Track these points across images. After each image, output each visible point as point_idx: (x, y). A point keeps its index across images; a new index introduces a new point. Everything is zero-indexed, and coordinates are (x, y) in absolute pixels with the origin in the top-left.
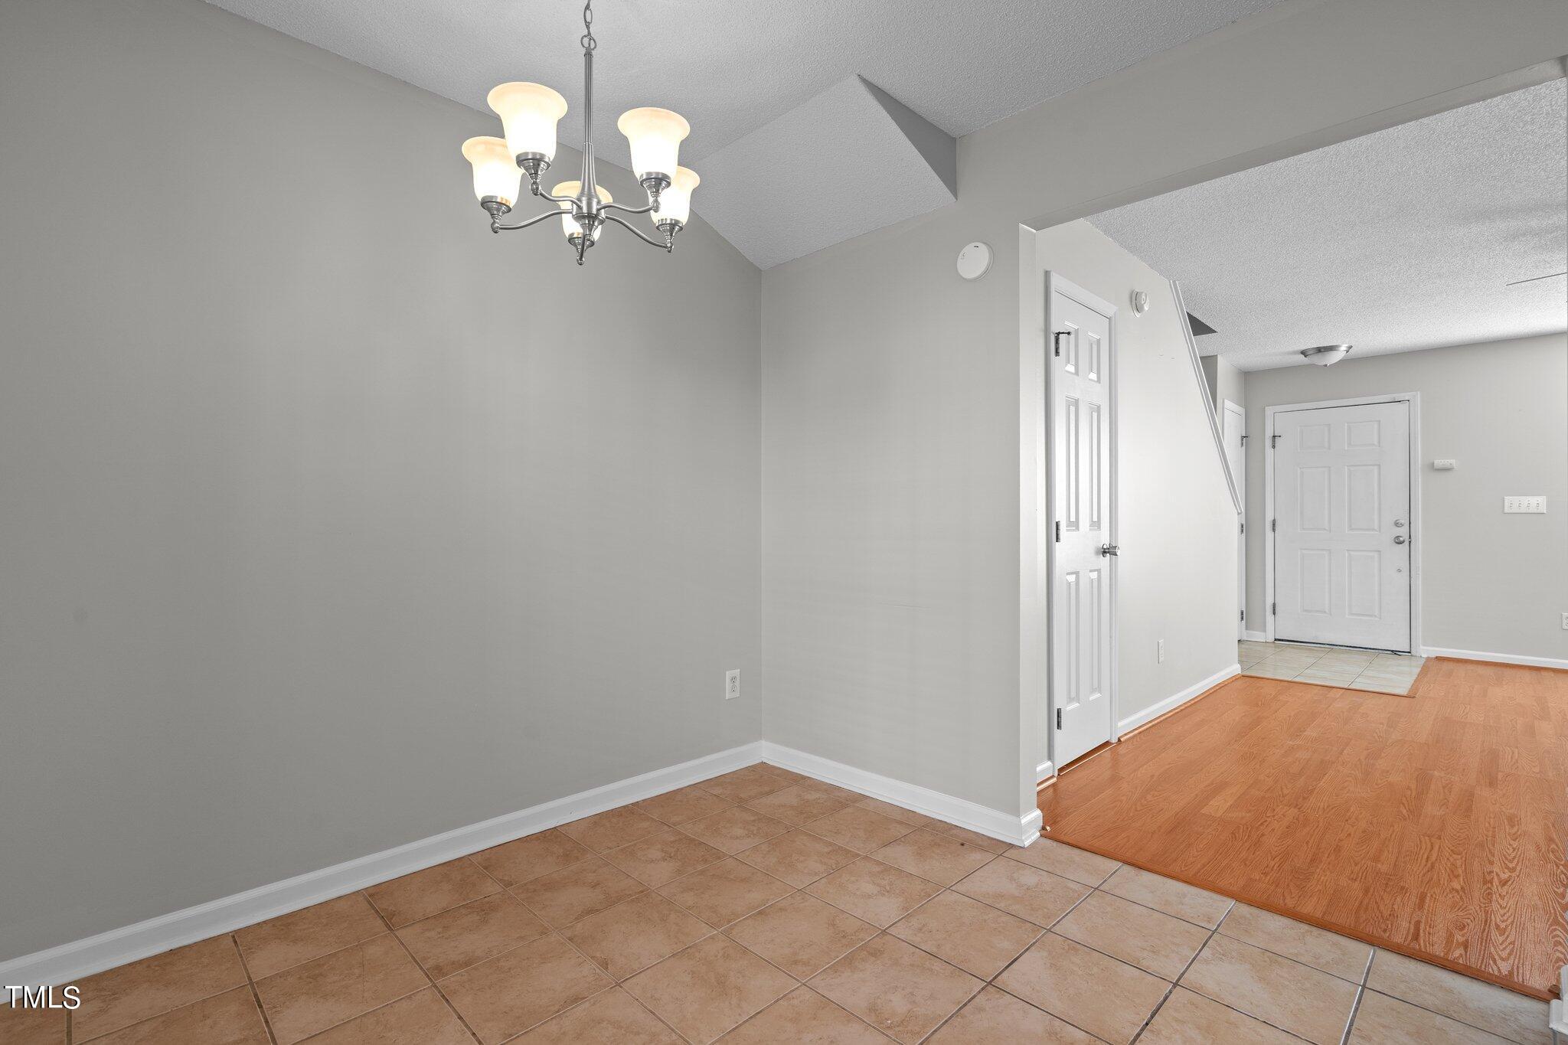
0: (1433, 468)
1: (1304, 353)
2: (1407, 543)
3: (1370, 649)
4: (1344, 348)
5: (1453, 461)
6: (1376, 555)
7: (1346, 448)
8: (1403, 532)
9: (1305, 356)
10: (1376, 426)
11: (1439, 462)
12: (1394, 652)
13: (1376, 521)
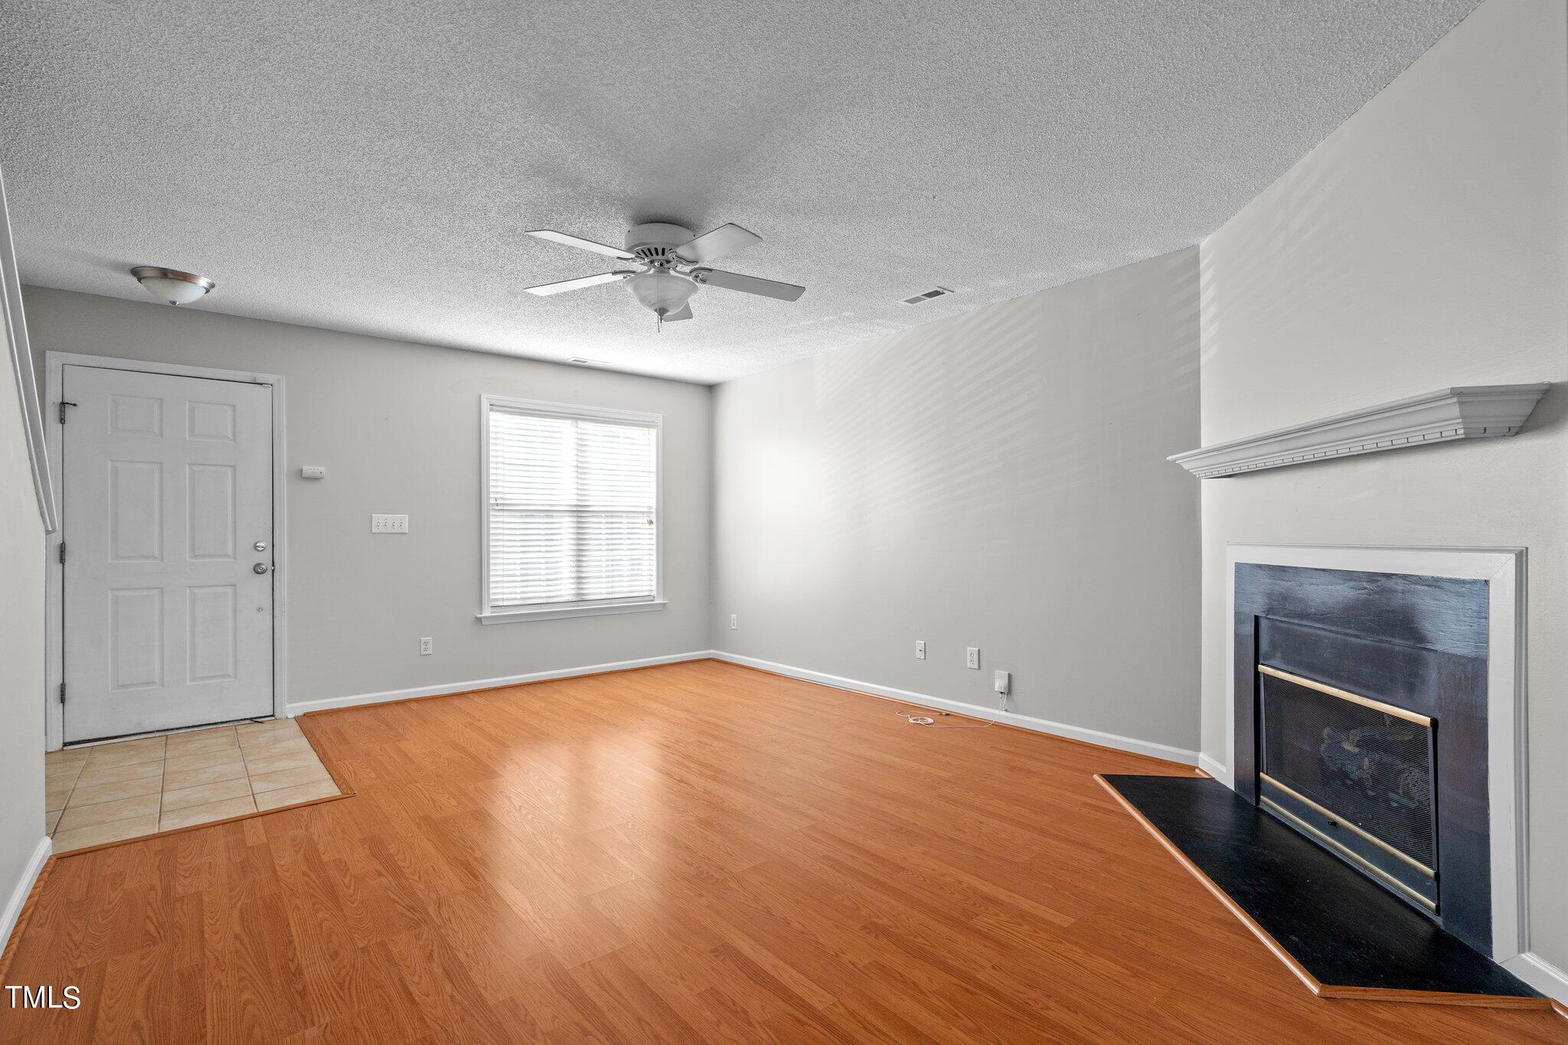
0: (300, 476)
1: (136, 272)
2: (269, 572)
3: (222, 723)
4: (203, 282)
5: (323, 469)
6: (230, 590)
7: (187, 438)
8: (265, 559)
9: (139, 280)
10: (230, 412)
11: (308, 470)
12: (254, 720)
13: (230, 545)
